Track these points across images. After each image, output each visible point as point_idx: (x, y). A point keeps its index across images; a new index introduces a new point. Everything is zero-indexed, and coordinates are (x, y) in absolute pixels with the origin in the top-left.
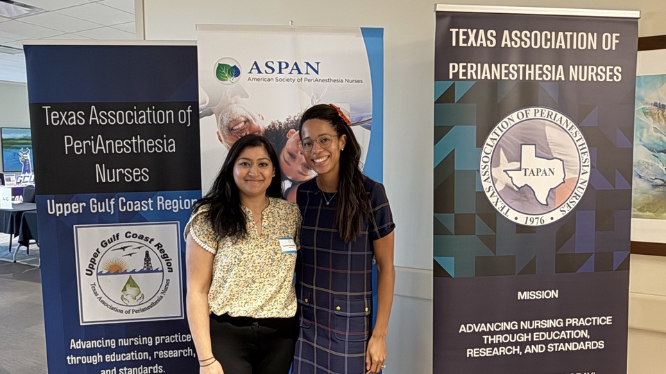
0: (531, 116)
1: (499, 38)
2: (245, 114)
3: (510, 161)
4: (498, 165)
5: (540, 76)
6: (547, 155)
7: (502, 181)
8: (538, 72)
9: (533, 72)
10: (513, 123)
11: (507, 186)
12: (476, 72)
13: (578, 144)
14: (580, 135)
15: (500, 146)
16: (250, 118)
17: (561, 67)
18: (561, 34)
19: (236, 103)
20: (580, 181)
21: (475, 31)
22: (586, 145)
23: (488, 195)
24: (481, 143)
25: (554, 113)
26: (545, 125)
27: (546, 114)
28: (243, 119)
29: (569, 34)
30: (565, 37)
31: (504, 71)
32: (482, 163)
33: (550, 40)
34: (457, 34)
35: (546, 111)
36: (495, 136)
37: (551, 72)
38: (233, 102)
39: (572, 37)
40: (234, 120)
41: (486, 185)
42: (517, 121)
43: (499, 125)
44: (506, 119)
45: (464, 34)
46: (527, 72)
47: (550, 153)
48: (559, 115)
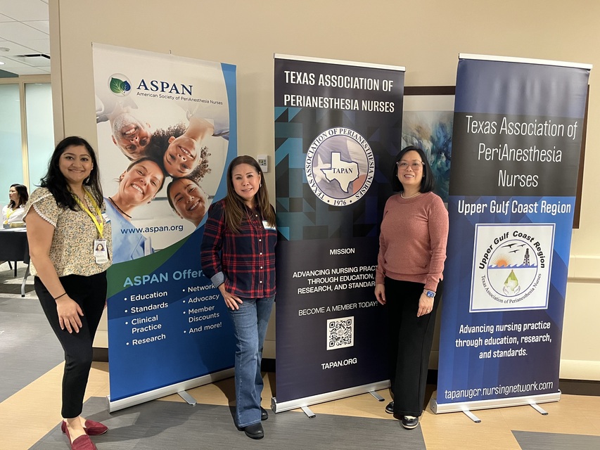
0: (338, 133)
1: (317, 79)
2: (135, 122)
3: (324, 163)
4: (317, 165)
5: (344, 106)
6: (347, 159)
7: (319, 176)
8: (342, 104)
9: (339, 104)
10: (326, 138)
11: (323, 180)
12: (302, 101)
13: (367, 152)
14: (368, 147)
15: (318, 153)
16: (140, 125)
17: (356, 101)
18: (356, 79)
19: (128, 112)
20: (368, 177)
21: (301, 73)
22: (372, 154)
23: (311, 185)
24: (306, 150)
25: (352, 131)
26: (346, 139)
27: (347, 132)
28: (133, 126)
29: (362, 79)
30: (359, 81)
31: (320, 102)
32: (306, 164)
33: (350, 83)
34: (289, 74)
35: (347, 130)
36: (315, 146)
37: (350, 104)
38: (125, 111)
39: (363, 81)
40: (126, 126)
41: (309, 179)
42: (329, 136)
43: (317, 138)
44: (321, 135)
45: (294, 75)
46: (335, 103)
47: (349, 158)
48: (356, 133)
